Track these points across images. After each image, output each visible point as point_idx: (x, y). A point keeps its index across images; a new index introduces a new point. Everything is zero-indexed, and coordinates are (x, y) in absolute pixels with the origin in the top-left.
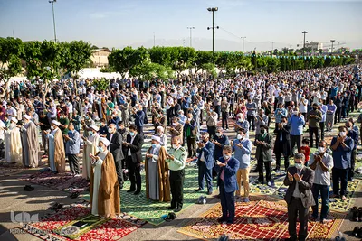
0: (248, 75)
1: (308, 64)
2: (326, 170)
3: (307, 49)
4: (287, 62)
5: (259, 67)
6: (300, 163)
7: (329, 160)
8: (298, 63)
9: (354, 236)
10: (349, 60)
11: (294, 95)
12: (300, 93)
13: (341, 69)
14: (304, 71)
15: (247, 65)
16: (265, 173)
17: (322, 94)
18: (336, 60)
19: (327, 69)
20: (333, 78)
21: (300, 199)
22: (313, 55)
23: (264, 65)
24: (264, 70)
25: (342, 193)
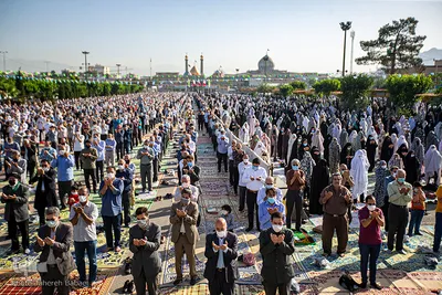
0: (13, 104)
1: (92, 90)
2: (90, 222)
3: (92, 72)
4: (66, 88)
5: (28, 92)
6: (53, 220)
7: (92, 209)
8: (80, 90)
9: (124, 292)
10: (137, 88)
11: (70, 130)
12: (77, 127)
13: (128, 98)
14: (87, 100)
15: (10, 90)
16: (20, 239)
17: (102, 127)
18: (124, 88)
19: (114, 98)
20: (118, 109)
21: (56, 265)
22: (99, 80)
23: (35, 91)
24: (36, 97)
25: (117, 244)
